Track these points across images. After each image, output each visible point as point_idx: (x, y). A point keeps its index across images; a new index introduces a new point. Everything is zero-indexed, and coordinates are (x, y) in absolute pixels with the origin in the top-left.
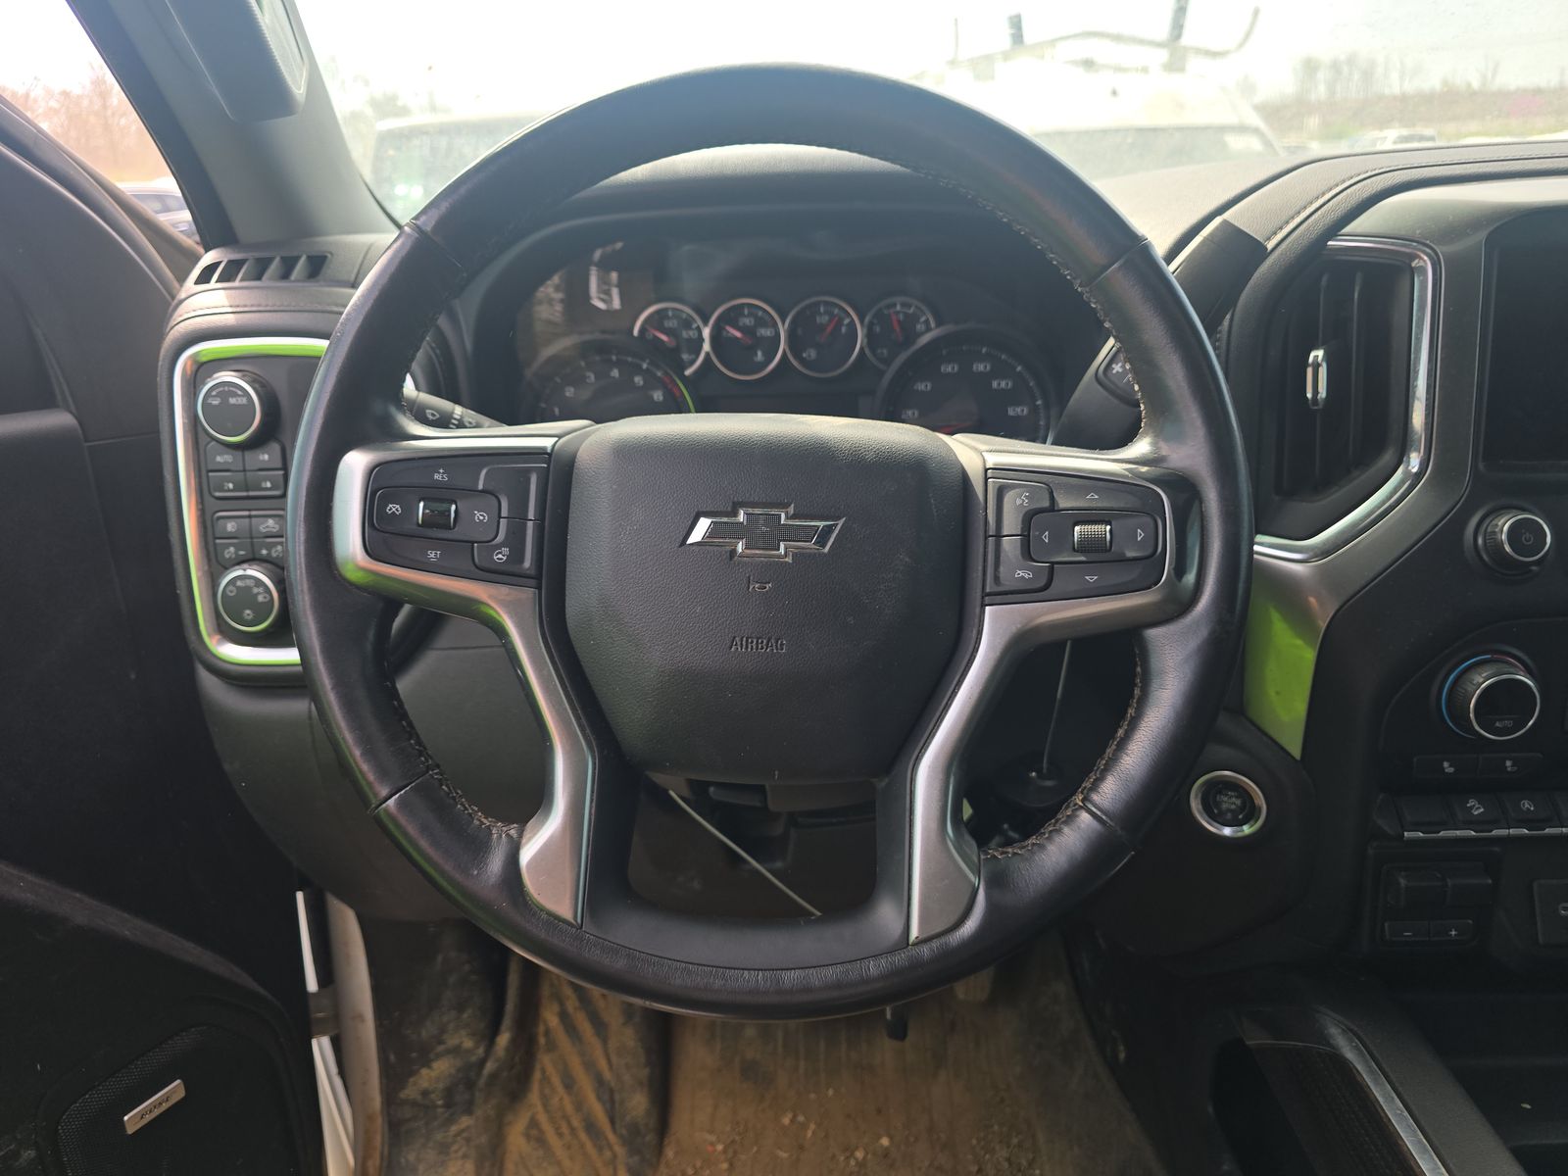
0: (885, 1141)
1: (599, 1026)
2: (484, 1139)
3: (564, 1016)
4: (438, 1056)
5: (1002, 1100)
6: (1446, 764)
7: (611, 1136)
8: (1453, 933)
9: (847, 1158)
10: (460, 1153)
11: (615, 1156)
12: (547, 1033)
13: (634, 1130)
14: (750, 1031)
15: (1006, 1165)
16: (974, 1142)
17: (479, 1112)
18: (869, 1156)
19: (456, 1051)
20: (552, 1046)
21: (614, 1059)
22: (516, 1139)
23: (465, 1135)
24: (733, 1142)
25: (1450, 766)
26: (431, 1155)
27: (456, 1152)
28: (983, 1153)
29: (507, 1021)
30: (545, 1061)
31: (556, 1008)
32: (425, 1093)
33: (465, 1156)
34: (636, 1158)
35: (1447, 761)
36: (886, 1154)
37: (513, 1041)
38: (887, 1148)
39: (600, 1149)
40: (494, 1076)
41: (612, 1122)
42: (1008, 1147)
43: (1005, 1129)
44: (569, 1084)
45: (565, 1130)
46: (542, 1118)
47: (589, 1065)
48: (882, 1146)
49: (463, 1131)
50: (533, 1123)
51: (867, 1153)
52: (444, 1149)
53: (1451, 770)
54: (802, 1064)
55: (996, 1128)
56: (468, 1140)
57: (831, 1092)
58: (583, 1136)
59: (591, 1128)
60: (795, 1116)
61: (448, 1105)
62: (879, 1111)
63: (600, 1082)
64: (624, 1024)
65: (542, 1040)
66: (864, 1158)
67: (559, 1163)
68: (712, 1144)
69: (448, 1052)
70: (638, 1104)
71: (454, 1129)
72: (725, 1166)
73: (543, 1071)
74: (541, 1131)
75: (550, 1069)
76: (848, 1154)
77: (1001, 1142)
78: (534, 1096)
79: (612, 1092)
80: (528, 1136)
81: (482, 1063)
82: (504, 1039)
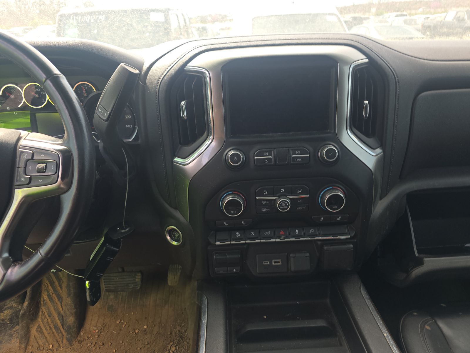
0: (145, 327)
1: (60, 298)
2: (22, 333)
3: (49, 295)
4: (5, 309)
5: (183, 313)
6: (225, 223)
7: (62, 330)
8: (235, 270)
9: (133, 332)
10: (16, 337)
11: (63, 335)
12: (44, 300)
13: (69, 327)
14: (112, 297)
15: (178, 332)
16: (172, 326)
17: (20, 325)
18: (140, 331)
19: (11, 307)
20: (45, 304)
21: (64, 307)
22: (34, 331)
23: (17, 331)
24: (101, 329)
25: (226, 223)
26: (6, 338)
27: (15, 336)
28: (173, 329)
29: (27, 298)
30: (43, 309)
31: (46, 293)
32: (3, 320)
33: (17, 337)
34: (69, 336)
35: (225, 222)
36: (145, 330)
37: (29, 304)
38: (145, 329)
39: (58, 334)
40: (24, 314)
41: (63, 325)
42: (181, 326)
43: (181, 321)
44: (50, 315)
45: (48, 328)
46: (42, 325)
47: (56, 310)
48: (144, 328)
49: (17, 330)
50: (39, 327)
51: (139, 331)
52: (11, 336)
53: (227, 225)
54: (126, 305)
55: (179, 321)
56: (18, 333)
57: (133, 313)
58: (54, 330)
59: (56, 327)
60: (121, 321)
61: (11, 323)
62: (146, 318)
63: (59, 314)
64: (68, 297)
65: (42, 303)
66: (138, 332)
67: (46, 338)
68: (95, 330)
69: (8, 308)
70: (71, 320)
71: (14, 330)
72: (97, 336)
73: (42, 312)
74: (41, 329)
75: (44, 311)
76: (133, 331)
77: (179, 325)
78: (39, 319)
79: (63, 317)
80: (37, 331)
81: (20, 310)
82: (26, 304)
